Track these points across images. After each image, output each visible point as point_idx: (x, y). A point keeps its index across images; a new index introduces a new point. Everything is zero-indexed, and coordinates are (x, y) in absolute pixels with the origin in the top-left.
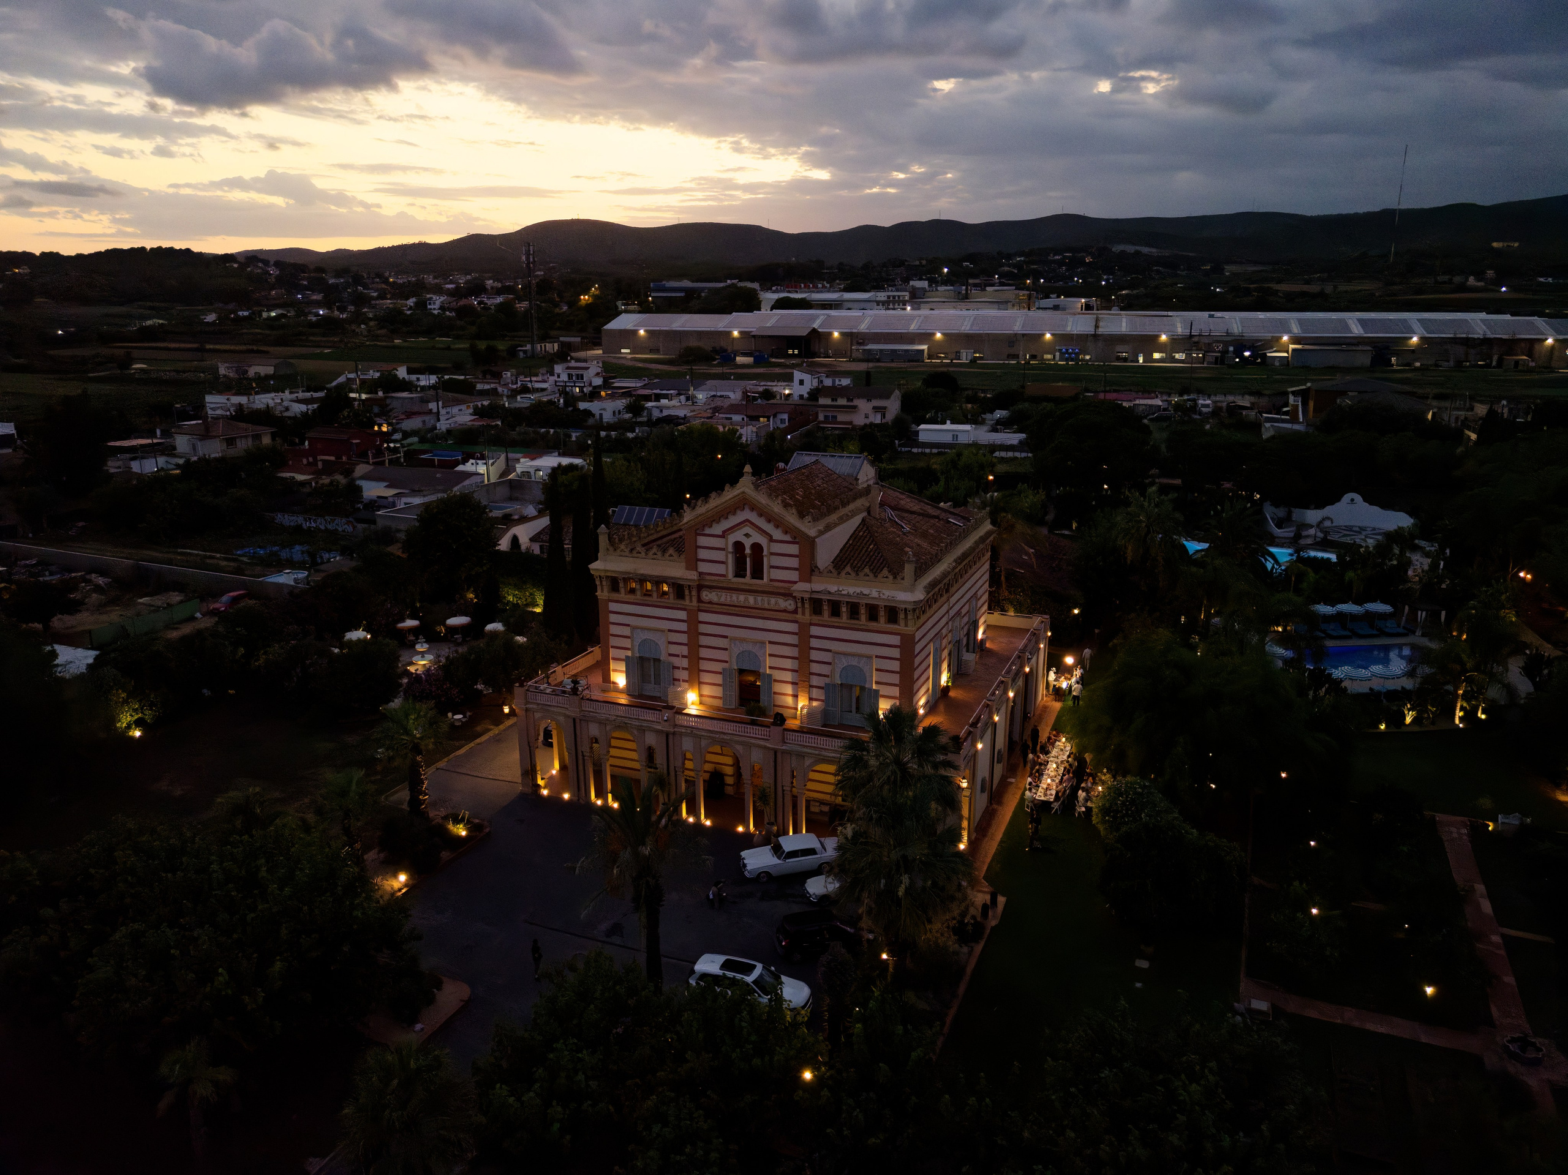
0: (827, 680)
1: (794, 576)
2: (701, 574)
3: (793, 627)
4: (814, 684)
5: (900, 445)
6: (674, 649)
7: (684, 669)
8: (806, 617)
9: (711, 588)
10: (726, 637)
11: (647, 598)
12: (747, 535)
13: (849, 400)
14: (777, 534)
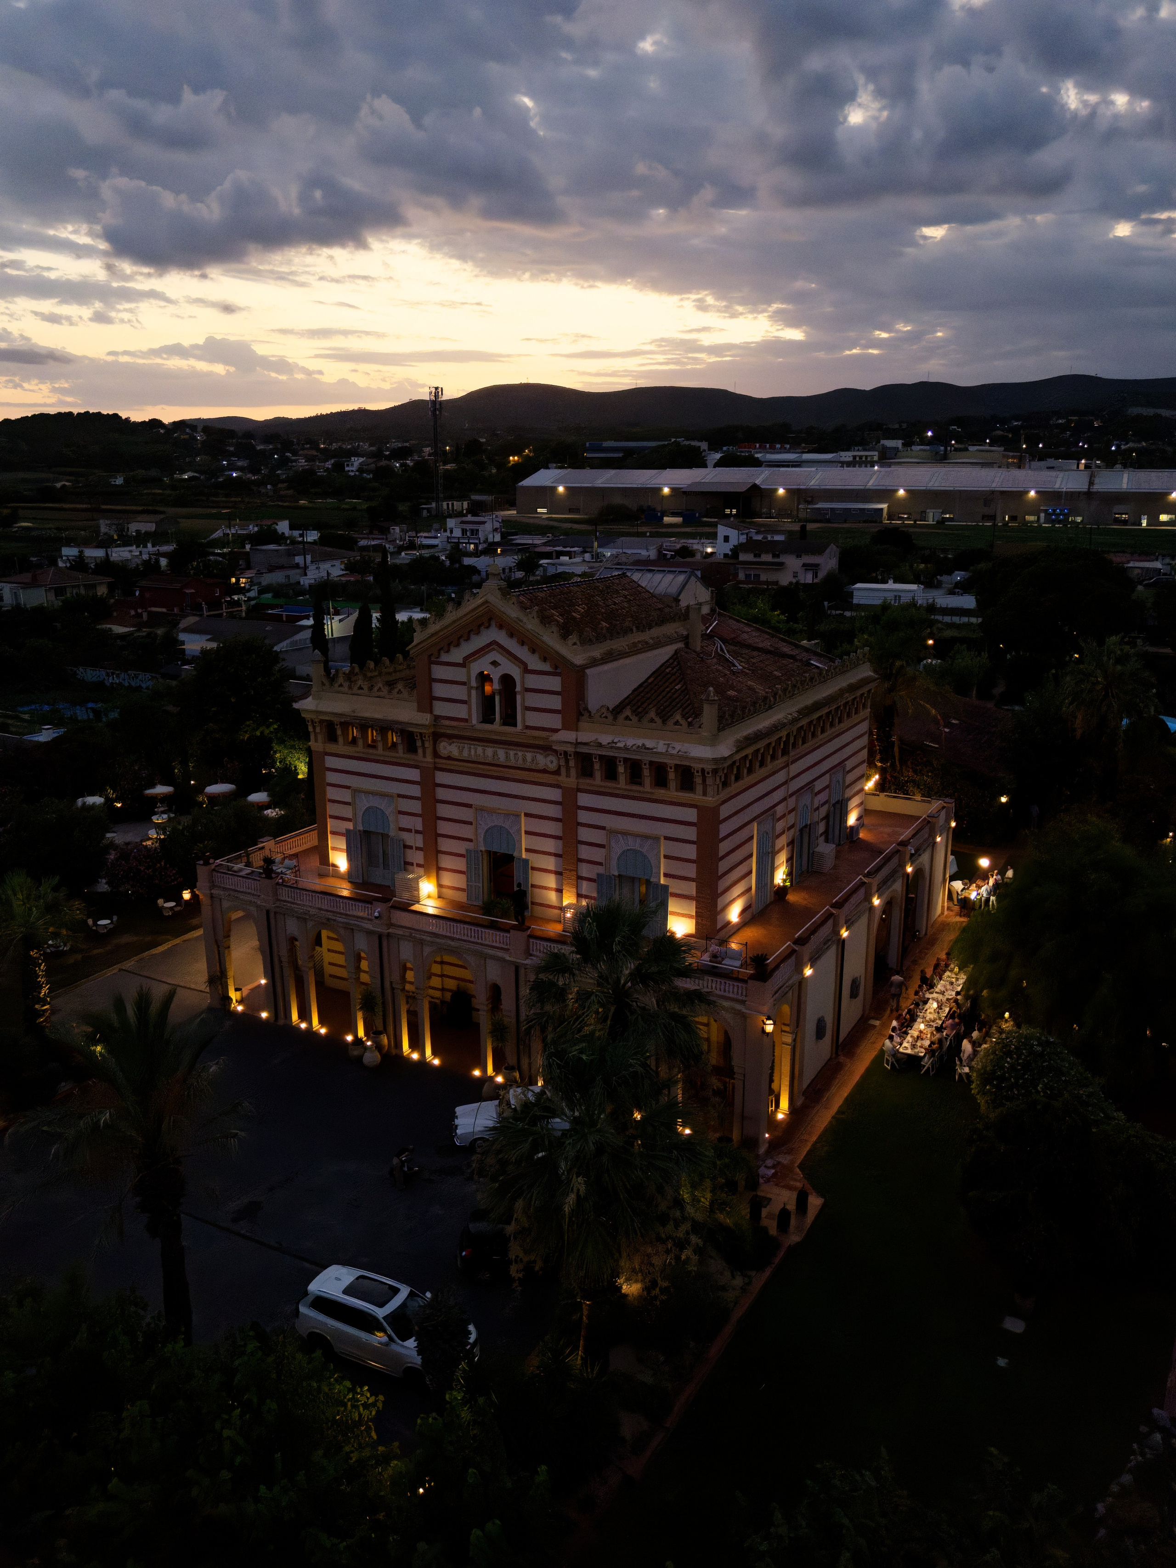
0: (600, 870)
1: (554, 721)
2: (437, 718)
3: (554, 794)
4: (584, 875)
5: (830, 608)
6: (406, 822)
7: (417, 848)
8: (570, 780)
9: (450, 737)
10: (469, 806)
11: (371, 751)
12: (495, 664)
13: (775, 556)
14: (534, 663)
